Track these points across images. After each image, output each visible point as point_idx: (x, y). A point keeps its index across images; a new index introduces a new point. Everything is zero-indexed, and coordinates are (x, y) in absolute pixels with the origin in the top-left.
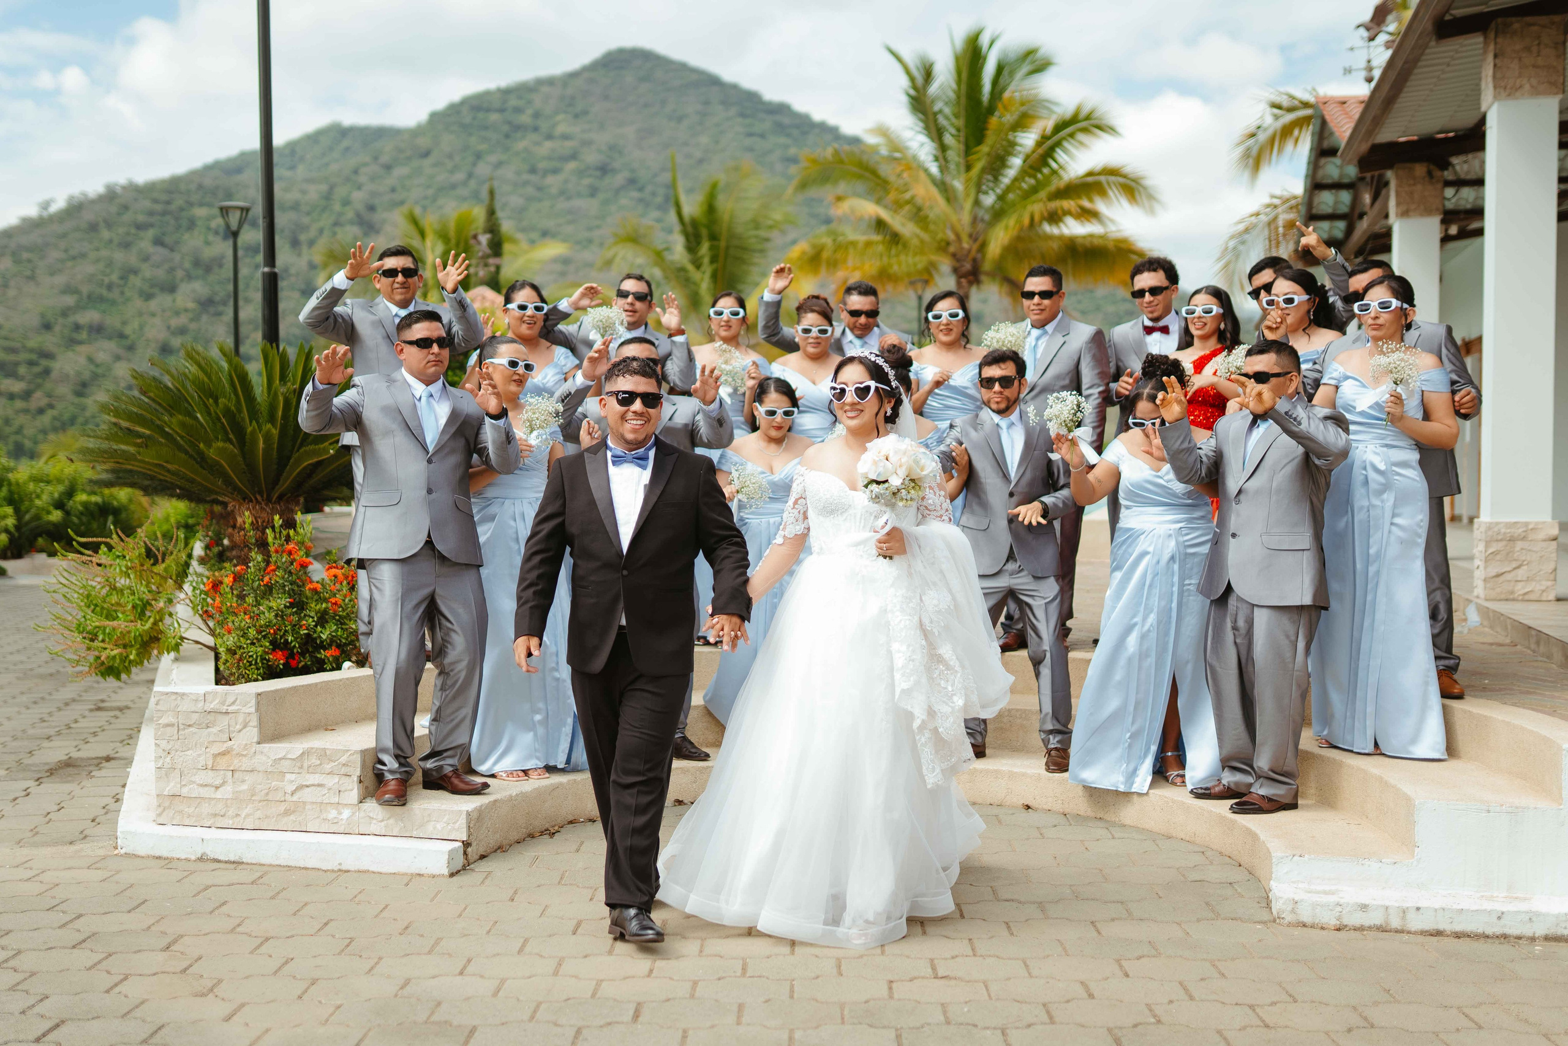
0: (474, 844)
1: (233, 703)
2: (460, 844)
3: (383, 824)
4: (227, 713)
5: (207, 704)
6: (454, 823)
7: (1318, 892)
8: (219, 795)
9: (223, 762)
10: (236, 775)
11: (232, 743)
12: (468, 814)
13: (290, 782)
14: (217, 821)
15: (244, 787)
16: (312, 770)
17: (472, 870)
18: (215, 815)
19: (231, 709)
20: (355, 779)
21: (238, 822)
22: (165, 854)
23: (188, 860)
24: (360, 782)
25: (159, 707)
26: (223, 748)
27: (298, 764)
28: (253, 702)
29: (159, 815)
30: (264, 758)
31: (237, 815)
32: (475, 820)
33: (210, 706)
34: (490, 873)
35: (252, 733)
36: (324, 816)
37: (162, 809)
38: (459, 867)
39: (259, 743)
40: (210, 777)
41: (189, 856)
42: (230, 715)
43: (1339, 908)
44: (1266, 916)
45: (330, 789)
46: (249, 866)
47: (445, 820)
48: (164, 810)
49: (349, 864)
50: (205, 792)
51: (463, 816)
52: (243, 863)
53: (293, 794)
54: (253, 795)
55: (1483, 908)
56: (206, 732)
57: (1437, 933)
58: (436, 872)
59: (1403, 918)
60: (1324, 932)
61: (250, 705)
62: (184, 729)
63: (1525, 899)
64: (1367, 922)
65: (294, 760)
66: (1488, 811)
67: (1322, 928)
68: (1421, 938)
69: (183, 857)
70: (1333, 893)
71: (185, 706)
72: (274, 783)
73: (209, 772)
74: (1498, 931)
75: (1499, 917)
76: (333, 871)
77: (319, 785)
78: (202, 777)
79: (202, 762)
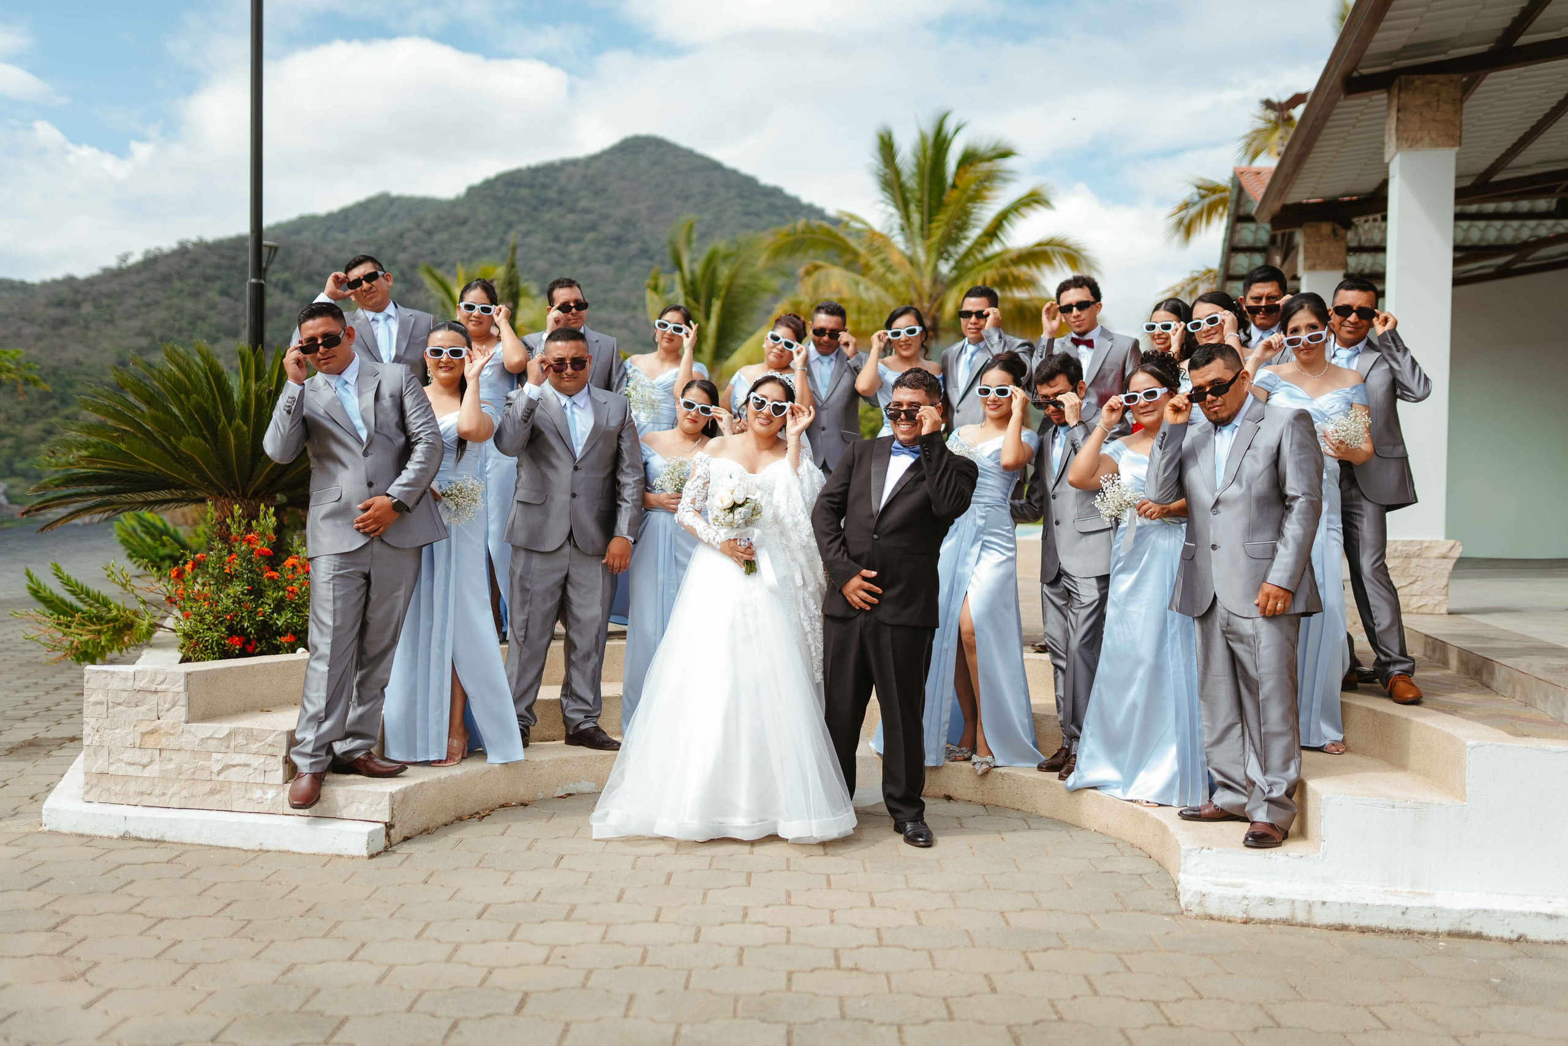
0: (397, 826)
1: (163, 682)
2: (382, 825)
4: (156, 692)
5: (137, 683)
6: (378, 804)
7: (1226, 885)
8: (146, 773)
9: (150, 741)
10: (164, 754)
11: (160, 721)
12: (392, 796)
13: (216, 761)
14: (143, 799)
15: (171, 766)
16: (237, 750)
17: (394, 852)
18: (142, 794)
19: (160, 688)
20: (281, 759)
21: (164, 801)
22: (88, 831)
23: (110, 838)
25: (89, 685)
26: (149, 727)
27: (225, 744)
28: (182, 681)
29: (87, 793)
30: (192, 737)
31: (164, 794)
32: (398, 803)
33: (141, 684)
34: (410, 855)
35: (181, 712)
36: (249, 795)
37: (89, 786)
38: (381, 848)
39: (187, 722)
40: (137, 755)
41: (111, 834)
42: (159, 694)
43: (1246, 902)
44: (1173, 909)
45: (256, 769)
46: (170, 845)
47: (368, 801)
48: (92, 787)
49: (270, 844)
50: (132, 771)
51: (387, 798)
52: (165, 841)
53: (219, 774)
54: (179, 774)
55: (1388, 903)
56: (135, 710)
57: (1344, 928)
58: (356, 853)
59: (1309, 912)
60: (1230, 925)
61: (178, 684)
62: (113, 707)
63: (1428, 895)
64: (1273, 917)
65: (220, 739)
66: (1394, 807)
67: (1229, 921)
68: (1326, 933)
69: (106, 835)
70: (1240, 886)
71: (115, 684)
72: (200, 763)
73: (138, 752)
74: (1402, 926)
75: (1403, 913)
76: (254, 851)
77: (246, 765)
78: (129, 755)
79: (130, 740)
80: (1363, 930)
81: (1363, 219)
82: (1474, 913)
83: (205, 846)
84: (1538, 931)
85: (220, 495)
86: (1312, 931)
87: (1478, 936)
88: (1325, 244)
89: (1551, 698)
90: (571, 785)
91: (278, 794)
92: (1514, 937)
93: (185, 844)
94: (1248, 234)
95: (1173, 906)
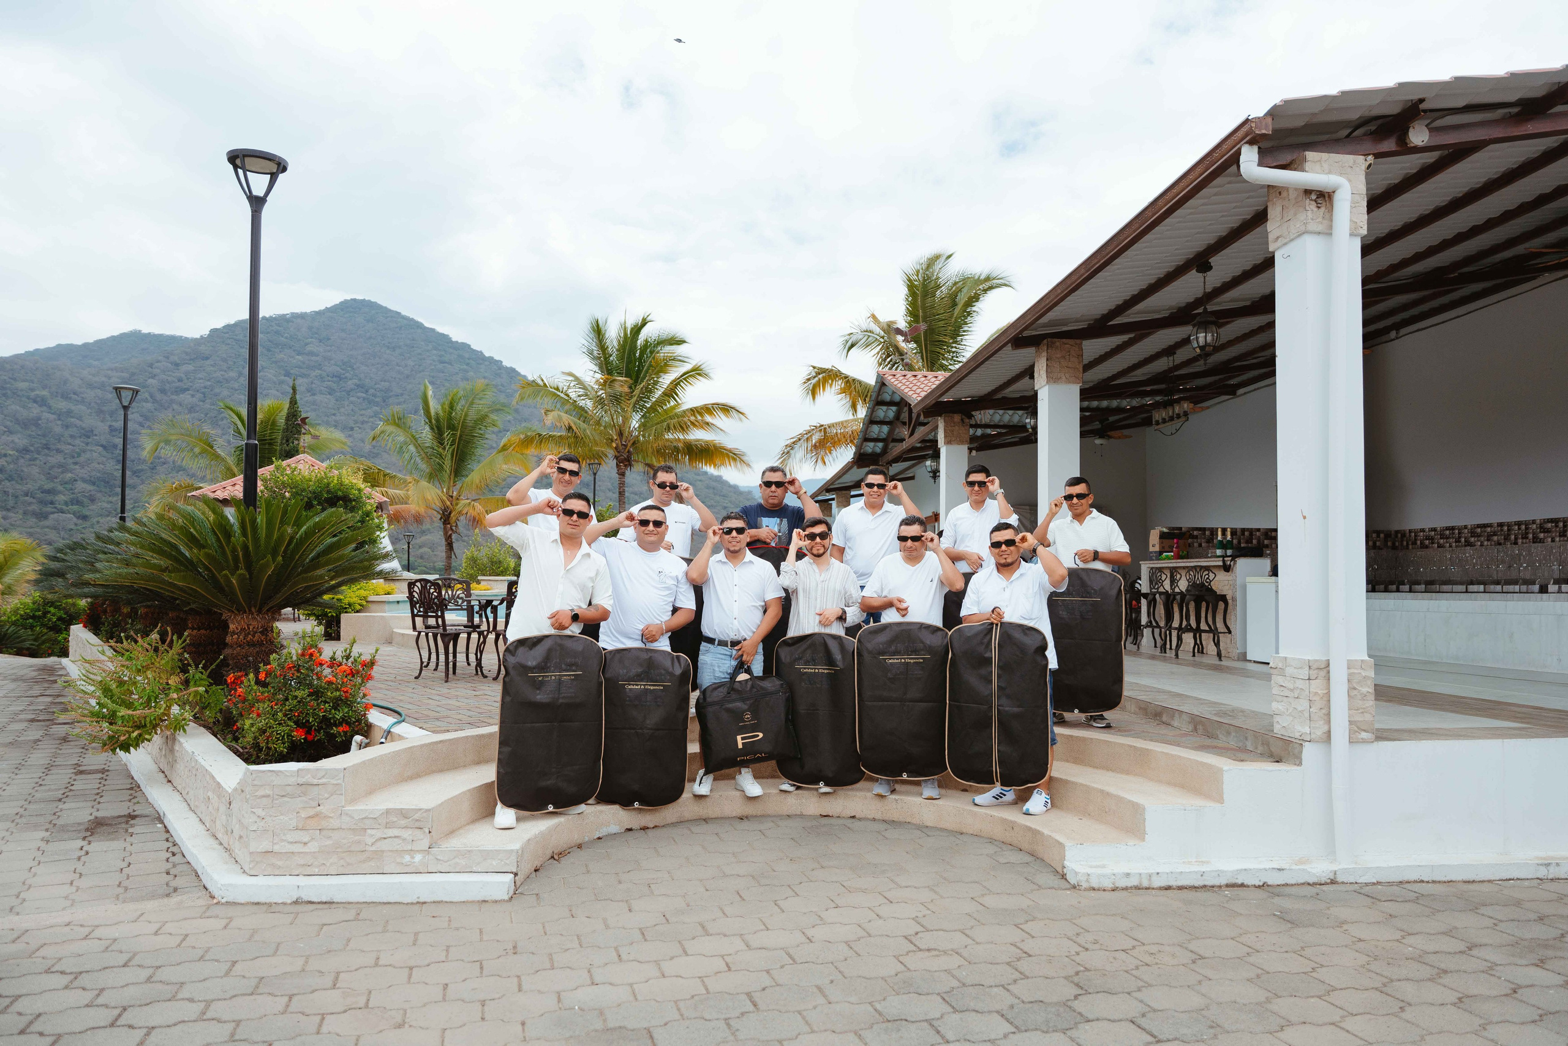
0: (520, 875)
1: (323, 777)
2: (512, 875)
3: (447, 864)
4: (318, 785)
6: (507, 859)
7: (1099, 867)
8: (307, 849)
9: (312, 823)
10: (324, 833)
11: (321, 807)
12: (517, 851)
13: (371, 836)
14: (305, 869)
15: (329, 842)
16: (388, 826)
17: (523, 894)
18: (303, 865)
19: (321, 781)
20: (427, 831)
21: (323, 870)
22: (262, 900)
23: (284, 904)
24: (430, 832)
25: (256, 782)
26: (311, 812)
27: (379, 822)
28: (341, 775)
29: (252, 868)
30: (349, 819)
31: (324, 864)
33: (301, 781)
34: (537, 895)
35: (339, 799)
36: (398, 860)
38: (514, 892)
39: (343, 807)
40: (299, 836)
41: (285, 901)
43: (1113, 877)
44: (1069, 886)
45: (404, 840)
46: (341, 905)
47: (499, 857)
48: (256, 864)
49: (426, 897)
50: (295, 848)
51: (514, 852)
52: (334, 902)
53: (372, 845)
54: (337, 848)
55: (1192, 870)
56: (298, 800)
57: (1168, 888)
58: (499, 898)
59: (1150, 880)
60: (1106, 893)
61: (337, 778)
62: (277, 799)
63: (1208, 862)
64: (1129, 885)
65: (375, 819)
67: (1104, 890)
68: (1161, 892)
69: (279, 901)
70: (1104, 867)
71: (280, 780)
72: (356, 838)
73: (299, 832)
74: (1201, 883)
75: (1202, 876)
76: (412, 904)
77: (396, 837)
78: (290, 837)
79: (294, 823)
80: (1180, 888)
81: (978, 412)
82: (1240, 871)
83: (370, 903)
84: (1274, 879)
86: (1154, 892)
87: (1242, 885)
88: (957, 428)
89: (1233, 734)
90: (605, 829)
92: (1261, 884)
94: (882, 412)
95: (1063, 883)
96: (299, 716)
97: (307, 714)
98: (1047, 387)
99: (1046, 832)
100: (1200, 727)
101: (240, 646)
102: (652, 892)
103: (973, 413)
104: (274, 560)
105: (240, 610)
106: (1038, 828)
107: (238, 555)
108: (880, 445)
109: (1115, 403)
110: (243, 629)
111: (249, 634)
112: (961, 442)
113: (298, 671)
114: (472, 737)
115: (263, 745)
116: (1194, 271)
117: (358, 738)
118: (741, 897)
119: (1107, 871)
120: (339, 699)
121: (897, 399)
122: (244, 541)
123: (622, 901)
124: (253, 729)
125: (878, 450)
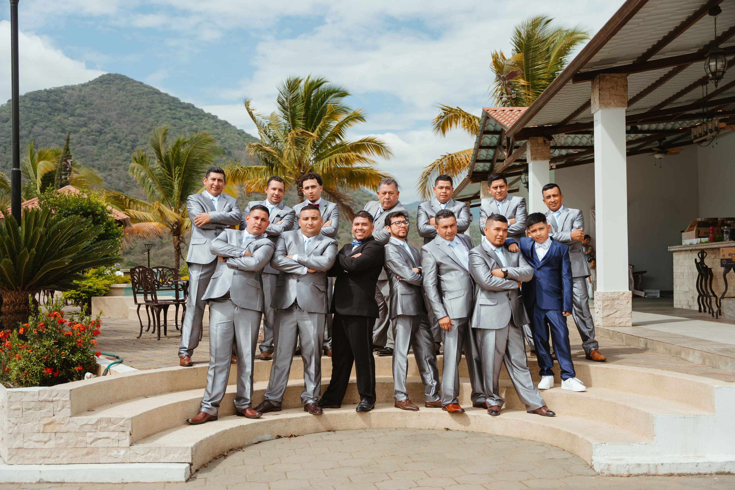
0: (194, 464)
1: (56, 396)
2: (188, 465)
3: (144, 456)
4: (52, 401)
6: (185, 453)
7: (615, 460)
8: (47, 446)
9: (49, 428)
10: (57, 435)
11: (55, 417)
12: (192, 448)
13: (90, 437)
14: (45, 460)
15: (62, 441)
16: (103, 430)
17: (195, 478)
18: (44, 458)
19: (54, 399)
20: (128, 433)
21: (58, 461)
22: (16, 481)
23: (31, 483)
24: (131, 434)
25: (11, 400)
26: (50, 420)
27: (95, 427)
28: (68, 394)
29: (9, 459)
30: (75, 425)
31: (58, 457)
32: (195, 451)
33: (42, 398)
34: (206, 478)
35: (67, 411)
36: (109, 454)
37: (11, 456)
38: (189, 477)
39: (71, 417)
40: (41, 437)
41: (31, 481)
42: (54, 402)
43: (628, 467)
44: (594, 474)
45: (113, 439)
46: (69, 484)
47: (179, 452)
48: (12, 457)
49: (128, 479)
50: (38, 445)
51: (190, 450)
52: (64, 483)
53: (91, 443)
54: (67, 445)
55: (689, 462)
56: (39, 412)
57: (672, 475)
58: (178, 480)
59: (656, 469)
60: (623, 478)
61: (66, 396)
62: (26, 411)
64: (640, 473)
65: (92, 425)
66: (685, 418)
67: (621, 476)
68: (665, 478)
69: (28, 482)
70: (622, 460)
71: (27, 398)
72: (80, 438)
73: (41, 434)
74: (696, 472)
75: (697, 466)
76: (119, 483)
77: (107, 438)
78: (36, 437)
79: (37, 428)
80: (680, 475)
81: (557, 135)
82: (726, 463)
83: (89, 483)
85: (9, 289)
86: (659, 477)
87: (729, 473)
88: (540, 147)
90: (260, 437)
91: (127, 452)
93: (77, 483)
94: (488, 140)
95: (591, 472)
96: (47, 359)
97: (53, 357)
98: (600, 111)
99: (580, 436)
100: (707, 360)
101: (10, 314)
102: (287, 478)
103: (553, 136)
104: (29, 251)
105: (10, 289)
106: (575, 433)
107: (5, 248)
108: (488, 164)
109: (669, 126)
110: (12, 302)
111: (16, 305)
112: (544, 158)
113: (47, 328)
114: (167, 372)
115: (23, 379)
116: (707, 16)
117: (88, 374)
118: (350, 480)
119: (624, 463)
120: (75, 347)
121: (499, 128)
122: (8, 238)
123: (265, 483)
124: (16, 368)
125: (487, 169)
